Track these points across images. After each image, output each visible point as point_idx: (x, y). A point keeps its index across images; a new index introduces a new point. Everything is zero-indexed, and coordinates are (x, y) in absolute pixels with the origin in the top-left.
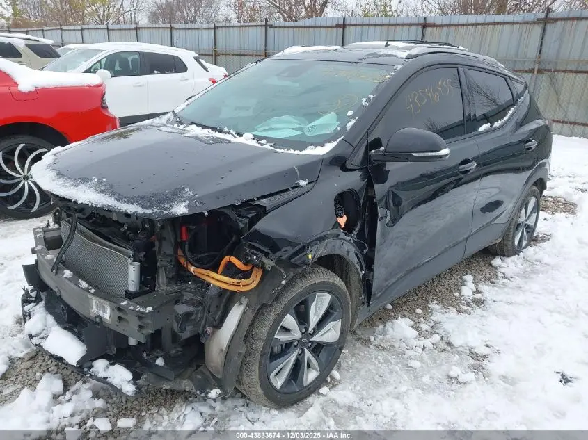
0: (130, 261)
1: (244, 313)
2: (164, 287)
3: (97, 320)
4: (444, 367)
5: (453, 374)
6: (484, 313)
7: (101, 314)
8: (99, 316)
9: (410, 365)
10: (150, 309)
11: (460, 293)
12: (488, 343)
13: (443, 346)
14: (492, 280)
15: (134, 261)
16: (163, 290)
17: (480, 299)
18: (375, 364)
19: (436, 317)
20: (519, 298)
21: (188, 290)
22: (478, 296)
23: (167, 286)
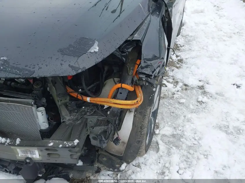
0: (34, 108)
1: (135, 116)
2: (68, 118)
3: (28, 161)
4: (194, 98)
5: (200, 100)
6: (187, 66)
7: (30, 156)
8: (28, 158)
9: (181, 102)
10: (76, 141)
11: (172, 59)
12: (200, 80)
13: (184, 87)
14: (178, 49)
15: (38, 107)
16: (69, 120)
17: (180, 59)
18: (166, 108)
19: (171, 74)
20: (193, 54)
21: (88, 114)
22: (179, 58)
23: (70, 116)
